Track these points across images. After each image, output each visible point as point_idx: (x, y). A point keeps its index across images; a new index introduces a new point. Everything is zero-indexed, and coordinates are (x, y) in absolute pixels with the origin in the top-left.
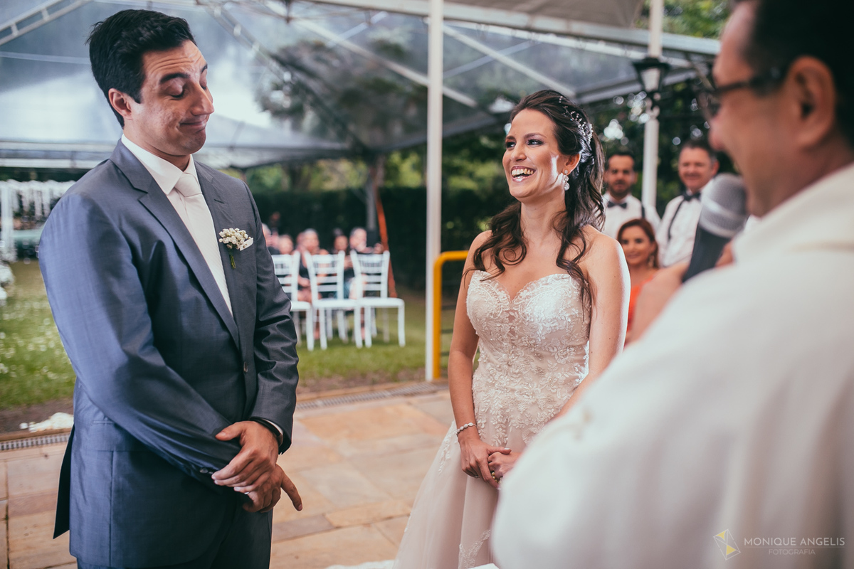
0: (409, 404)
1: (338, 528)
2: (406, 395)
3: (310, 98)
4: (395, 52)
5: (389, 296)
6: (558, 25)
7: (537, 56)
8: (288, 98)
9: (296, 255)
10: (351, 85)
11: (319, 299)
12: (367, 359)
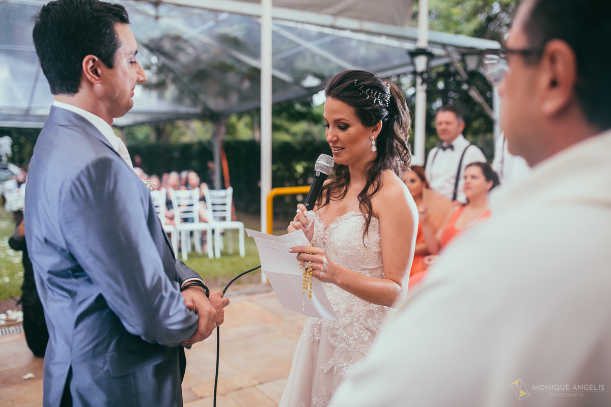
0: (251, 301)
1: (202, 398)
2: (248, 294)
3: (171, 75)
4: (234, 43)
5: (233, 220)
6: (354, 24)
7: (336, 46)
8: (155, 75)
9: (163, 191)
10: (202, 66)
11: (181, 223)
12: (217, 267)
